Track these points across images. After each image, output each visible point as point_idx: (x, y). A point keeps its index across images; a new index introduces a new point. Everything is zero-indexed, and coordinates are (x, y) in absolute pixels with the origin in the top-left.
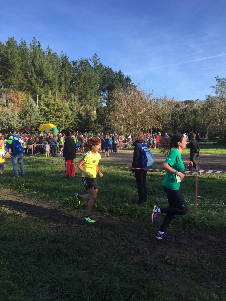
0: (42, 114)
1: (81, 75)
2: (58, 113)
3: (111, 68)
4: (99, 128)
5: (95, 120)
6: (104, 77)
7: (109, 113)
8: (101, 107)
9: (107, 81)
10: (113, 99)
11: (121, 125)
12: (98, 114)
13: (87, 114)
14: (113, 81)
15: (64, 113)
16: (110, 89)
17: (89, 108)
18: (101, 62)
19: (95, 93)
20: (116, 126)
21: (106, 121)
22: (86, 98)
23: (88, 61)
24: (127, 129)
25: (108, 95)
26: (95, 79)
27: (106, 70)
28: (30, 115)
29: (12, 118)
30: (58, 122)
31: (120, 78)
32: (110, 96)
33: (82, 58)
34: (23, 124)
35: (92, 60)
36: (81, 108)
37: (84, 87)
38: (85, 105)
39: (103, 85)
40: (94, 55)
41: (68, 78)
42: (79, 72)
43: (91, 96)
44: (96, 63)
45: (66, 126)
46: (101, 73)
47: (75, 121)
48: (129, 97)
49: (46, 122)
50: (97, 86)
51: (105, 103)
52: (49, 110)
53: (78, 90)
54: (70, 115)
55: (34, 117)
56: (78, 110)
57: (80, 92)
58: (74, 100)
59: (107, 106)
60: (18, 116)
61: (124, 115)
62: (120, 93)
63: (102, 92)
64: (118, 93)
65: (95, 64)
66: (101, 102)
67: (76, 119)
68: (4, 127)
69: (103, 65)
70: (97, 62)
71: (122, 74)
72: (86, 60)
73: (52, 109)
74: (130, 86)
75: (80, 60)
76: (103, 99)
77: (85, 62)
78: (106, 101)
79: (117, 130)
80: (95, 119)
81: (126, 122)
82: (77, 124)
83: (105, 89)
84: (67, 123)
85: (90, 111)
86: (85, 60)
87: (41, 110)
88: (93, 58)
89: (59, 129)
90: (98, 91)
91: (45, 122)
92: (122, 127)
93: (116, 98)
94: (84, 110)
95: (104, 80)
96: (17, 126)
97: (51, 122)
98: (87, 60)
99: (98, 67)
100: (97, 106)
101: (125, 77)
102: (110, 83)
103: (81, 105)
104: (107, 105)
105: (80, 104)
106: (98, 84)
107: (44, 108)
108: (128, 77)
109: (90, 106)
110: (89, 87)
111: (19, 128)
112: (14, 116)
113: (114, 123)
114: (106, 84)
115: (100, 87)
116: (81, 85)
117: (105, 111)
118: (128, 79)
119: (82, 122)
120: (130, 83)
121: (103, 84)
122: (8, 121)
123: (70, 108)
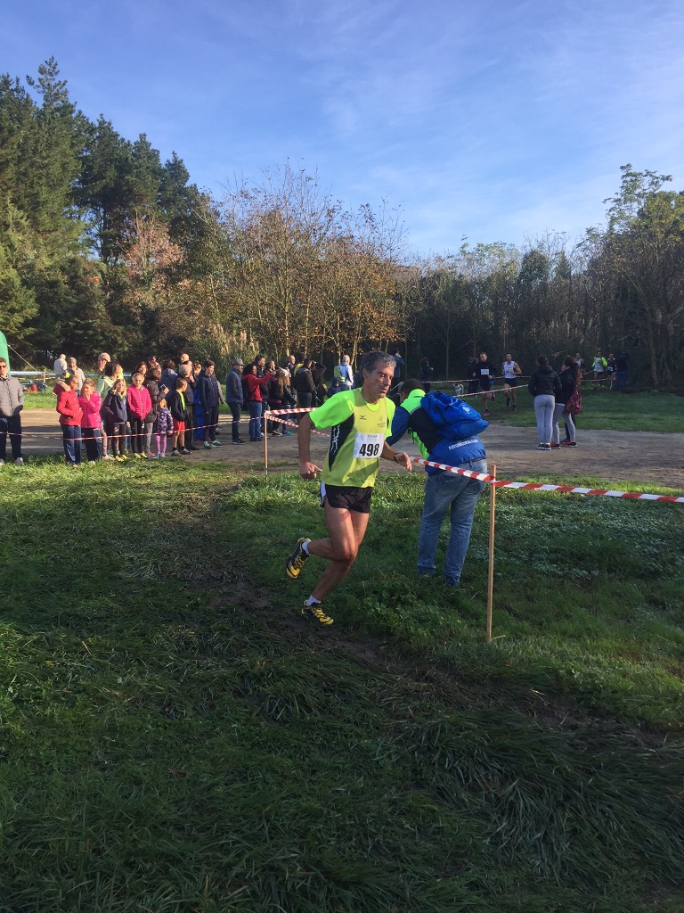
9: (102, 167)
14: (123, 172)
23: (21, 85)
35: (37, 83)
39: (88, 181)
40: (46, 66)
65: (51, 98)
70: (59, 91)
71: (152, 147)
72: (7, 82)
98: (16, 80)
101: (164, 162)
102: (113, 175)
108: (175, 161)
118: (178, 169)
120: (187, 184)
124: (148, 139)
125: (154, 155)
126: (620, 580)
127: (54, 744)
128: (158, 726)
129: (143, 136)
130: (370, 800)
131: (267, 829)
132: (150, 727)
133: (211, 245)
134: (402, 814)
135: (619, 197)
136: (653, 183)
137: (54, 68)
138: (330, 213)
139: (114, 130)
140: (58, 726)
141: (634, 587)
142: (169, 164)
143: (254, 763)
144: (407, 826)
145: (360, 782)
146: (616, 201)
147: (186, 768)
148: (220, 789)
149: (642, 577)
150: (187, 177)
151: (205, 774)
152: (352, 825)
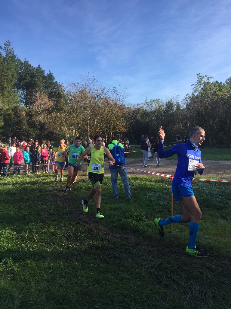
9: (25, 76)
40: (7, 43)
50: (16, 81)
65: (8, 53)
118: (51, 76)
124: (41, 67)
125: (43, 72)
126: (211, 210)
127: (29, 273)
128: (65, 266)
129: (39, 66)
130: (143, 289)
131: (110, 301)
132: (62, 267)
133: (63, 101)
134: (155, 294)
135: (197, 84)
136: (207, 79)
137: (9, 44)
138: (103, 90)
139: (29, 64)
140: (30, 267)
141: (216, 213)
142: (48, 75)
143: (101, 278)
144: (158, 298)
145: (139, 283)
146: (196, 85)
147: (77, 281)
148: (90, 288)
149: (218, 209)
150: (54, 79)
151: (84, 283)
152: (138, 298)
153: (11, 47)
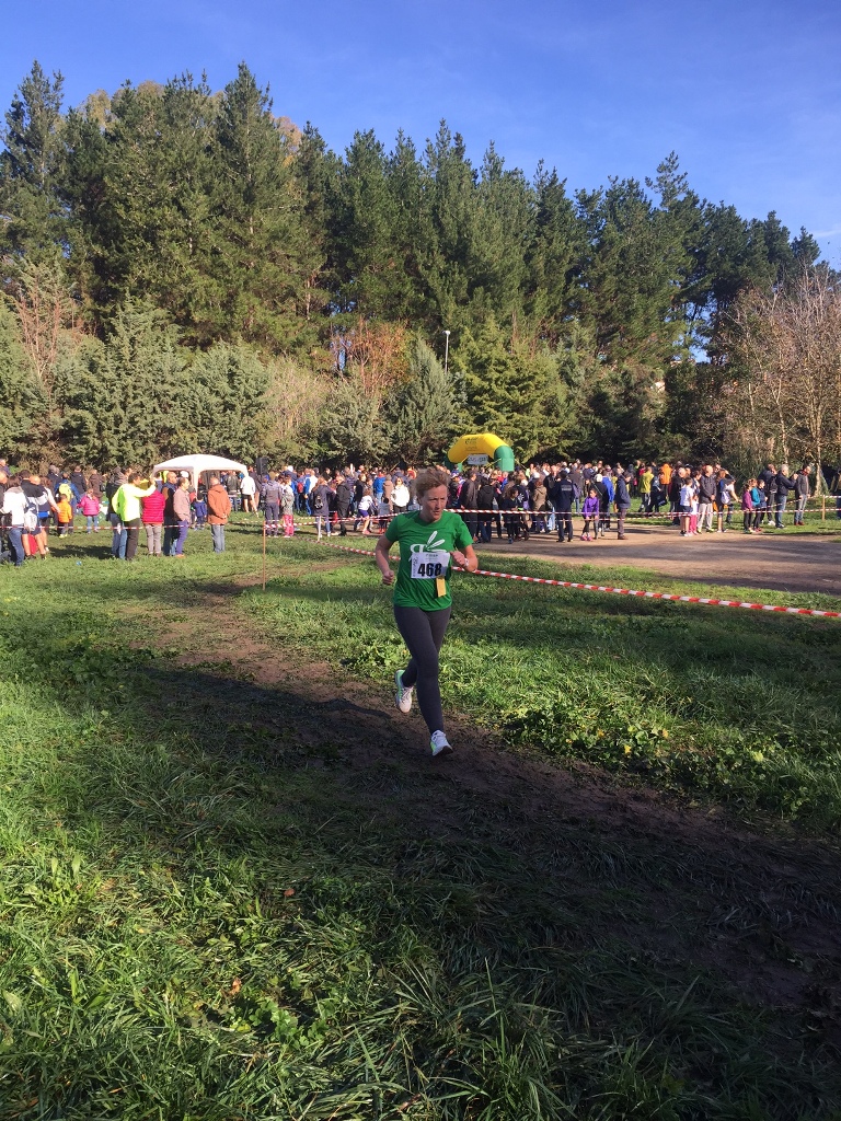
0: (460, 400)
1: (612, 243)
2: (516, 396)
3: (732, 209)
4: (674, 446)
5: (658, 418)
6: (700, 245)
7: (717, 387)
8: (686, 364)
9: (715, 260)
10: (737, 332)
11: (767, 436)
12: (671, 395)
13: (626, 394)
14: (738, 261)
15: (539, 392)
16: (727, 290)
17: (635, 372)
18: (690, 188)
19: (662, 311)
20: (746, 439)
21: (702, 422)
22: (628, 331)
23: (640, 188)
24: (792, 449)
25: (717, 316)
26: (666, 257)
27: (710, 215)
28: (418, 404)
29: (360, 416)
30: (516, 426)
31: (768, 243)
32: (725, 319)
33: (617, 178)
34: (395, 439)
35: (656, 183)
36: (606, 373)
37: (619, 289)
38: (623, 359)
39: (699, 278)
40: (666, 163)
41: (559, 259)
42: (602, 232)
43: (645, 323)
44: (673, 191)
45: (547, 442)
46: (689, 232)
47: (581, 422)
48: (803, 319)
49: (475, 428)
50: (675, 284)
51: (704, 348)
52: (486, 384)
53: (594, 302)
54: (562, 398)
55: (432, 410)
56: (593, 381)
57: (603, 312)
58: (580, 342)
59: (708, 360)
60: (380, 410)
61: (779, 395)
62: (767, 305)
63: (692, 305)
64: (760, 305)
65: (668, 195)
66: (686, 346)
67: (586, 413)
68: (333, 448)
69: (701, 199)
70: (677, 186)
71: (781, 226)
72: (631, 186)
73: (497, 379)
74: (810, 275)
75: (608, 187)
76: (694, 333)
77: (629, 194)
78: (706, 341)
79: (749, 456)
80: (659, 412)
81: (789, 424)
82: (586, 433)
83: (707, 292)
84: (549, 431)
85: (641, 381)
86: (627, 184)
87: (458, 385)
88: (661, 175)
89: (518, 454)
90: (677, 301)
91: (469, 428)
92: (771, 442)
93: (751, 324)
94: (615, 381)
95: (701, 257)
96: (374, 445)
97: (490, 429)
98: (638, 184)
99: (677, 208)
100: (668, 361)
101: (791, 241)
102: (727, 266)
103: (608, 362)
104: (709, 355)
105: (601, 358)
106: (678, 276)
107: (469, 376)
108: (804, 237)
109: (643, 362)
110: (641, 291)
111: (381, 452)
112: (368, 410)
113: (735, 428)
114: (710, 272)
115: (684, 285)
116: (609, 284)
117: (699, 380)
118: (806, 247)
119: (606, 428)
120: (815, 263)
121: (699, 271)
122: (347, 427)
123: (563, 373)
124: (777, 217)
125: (781, 235)
129: (772, 214)
137: (673, 163)
139: (737, 214)
150: (815, 252)
153: (676, 173)
